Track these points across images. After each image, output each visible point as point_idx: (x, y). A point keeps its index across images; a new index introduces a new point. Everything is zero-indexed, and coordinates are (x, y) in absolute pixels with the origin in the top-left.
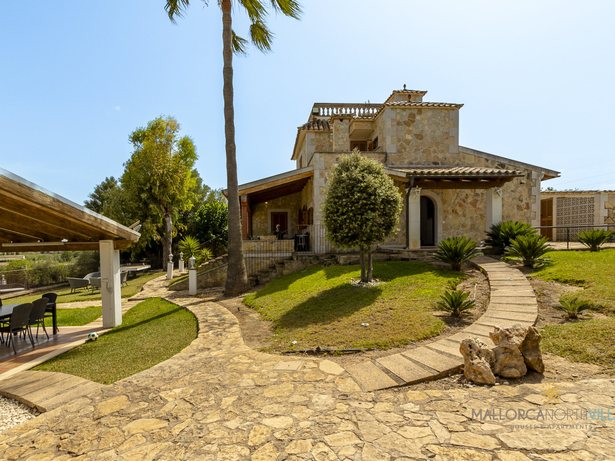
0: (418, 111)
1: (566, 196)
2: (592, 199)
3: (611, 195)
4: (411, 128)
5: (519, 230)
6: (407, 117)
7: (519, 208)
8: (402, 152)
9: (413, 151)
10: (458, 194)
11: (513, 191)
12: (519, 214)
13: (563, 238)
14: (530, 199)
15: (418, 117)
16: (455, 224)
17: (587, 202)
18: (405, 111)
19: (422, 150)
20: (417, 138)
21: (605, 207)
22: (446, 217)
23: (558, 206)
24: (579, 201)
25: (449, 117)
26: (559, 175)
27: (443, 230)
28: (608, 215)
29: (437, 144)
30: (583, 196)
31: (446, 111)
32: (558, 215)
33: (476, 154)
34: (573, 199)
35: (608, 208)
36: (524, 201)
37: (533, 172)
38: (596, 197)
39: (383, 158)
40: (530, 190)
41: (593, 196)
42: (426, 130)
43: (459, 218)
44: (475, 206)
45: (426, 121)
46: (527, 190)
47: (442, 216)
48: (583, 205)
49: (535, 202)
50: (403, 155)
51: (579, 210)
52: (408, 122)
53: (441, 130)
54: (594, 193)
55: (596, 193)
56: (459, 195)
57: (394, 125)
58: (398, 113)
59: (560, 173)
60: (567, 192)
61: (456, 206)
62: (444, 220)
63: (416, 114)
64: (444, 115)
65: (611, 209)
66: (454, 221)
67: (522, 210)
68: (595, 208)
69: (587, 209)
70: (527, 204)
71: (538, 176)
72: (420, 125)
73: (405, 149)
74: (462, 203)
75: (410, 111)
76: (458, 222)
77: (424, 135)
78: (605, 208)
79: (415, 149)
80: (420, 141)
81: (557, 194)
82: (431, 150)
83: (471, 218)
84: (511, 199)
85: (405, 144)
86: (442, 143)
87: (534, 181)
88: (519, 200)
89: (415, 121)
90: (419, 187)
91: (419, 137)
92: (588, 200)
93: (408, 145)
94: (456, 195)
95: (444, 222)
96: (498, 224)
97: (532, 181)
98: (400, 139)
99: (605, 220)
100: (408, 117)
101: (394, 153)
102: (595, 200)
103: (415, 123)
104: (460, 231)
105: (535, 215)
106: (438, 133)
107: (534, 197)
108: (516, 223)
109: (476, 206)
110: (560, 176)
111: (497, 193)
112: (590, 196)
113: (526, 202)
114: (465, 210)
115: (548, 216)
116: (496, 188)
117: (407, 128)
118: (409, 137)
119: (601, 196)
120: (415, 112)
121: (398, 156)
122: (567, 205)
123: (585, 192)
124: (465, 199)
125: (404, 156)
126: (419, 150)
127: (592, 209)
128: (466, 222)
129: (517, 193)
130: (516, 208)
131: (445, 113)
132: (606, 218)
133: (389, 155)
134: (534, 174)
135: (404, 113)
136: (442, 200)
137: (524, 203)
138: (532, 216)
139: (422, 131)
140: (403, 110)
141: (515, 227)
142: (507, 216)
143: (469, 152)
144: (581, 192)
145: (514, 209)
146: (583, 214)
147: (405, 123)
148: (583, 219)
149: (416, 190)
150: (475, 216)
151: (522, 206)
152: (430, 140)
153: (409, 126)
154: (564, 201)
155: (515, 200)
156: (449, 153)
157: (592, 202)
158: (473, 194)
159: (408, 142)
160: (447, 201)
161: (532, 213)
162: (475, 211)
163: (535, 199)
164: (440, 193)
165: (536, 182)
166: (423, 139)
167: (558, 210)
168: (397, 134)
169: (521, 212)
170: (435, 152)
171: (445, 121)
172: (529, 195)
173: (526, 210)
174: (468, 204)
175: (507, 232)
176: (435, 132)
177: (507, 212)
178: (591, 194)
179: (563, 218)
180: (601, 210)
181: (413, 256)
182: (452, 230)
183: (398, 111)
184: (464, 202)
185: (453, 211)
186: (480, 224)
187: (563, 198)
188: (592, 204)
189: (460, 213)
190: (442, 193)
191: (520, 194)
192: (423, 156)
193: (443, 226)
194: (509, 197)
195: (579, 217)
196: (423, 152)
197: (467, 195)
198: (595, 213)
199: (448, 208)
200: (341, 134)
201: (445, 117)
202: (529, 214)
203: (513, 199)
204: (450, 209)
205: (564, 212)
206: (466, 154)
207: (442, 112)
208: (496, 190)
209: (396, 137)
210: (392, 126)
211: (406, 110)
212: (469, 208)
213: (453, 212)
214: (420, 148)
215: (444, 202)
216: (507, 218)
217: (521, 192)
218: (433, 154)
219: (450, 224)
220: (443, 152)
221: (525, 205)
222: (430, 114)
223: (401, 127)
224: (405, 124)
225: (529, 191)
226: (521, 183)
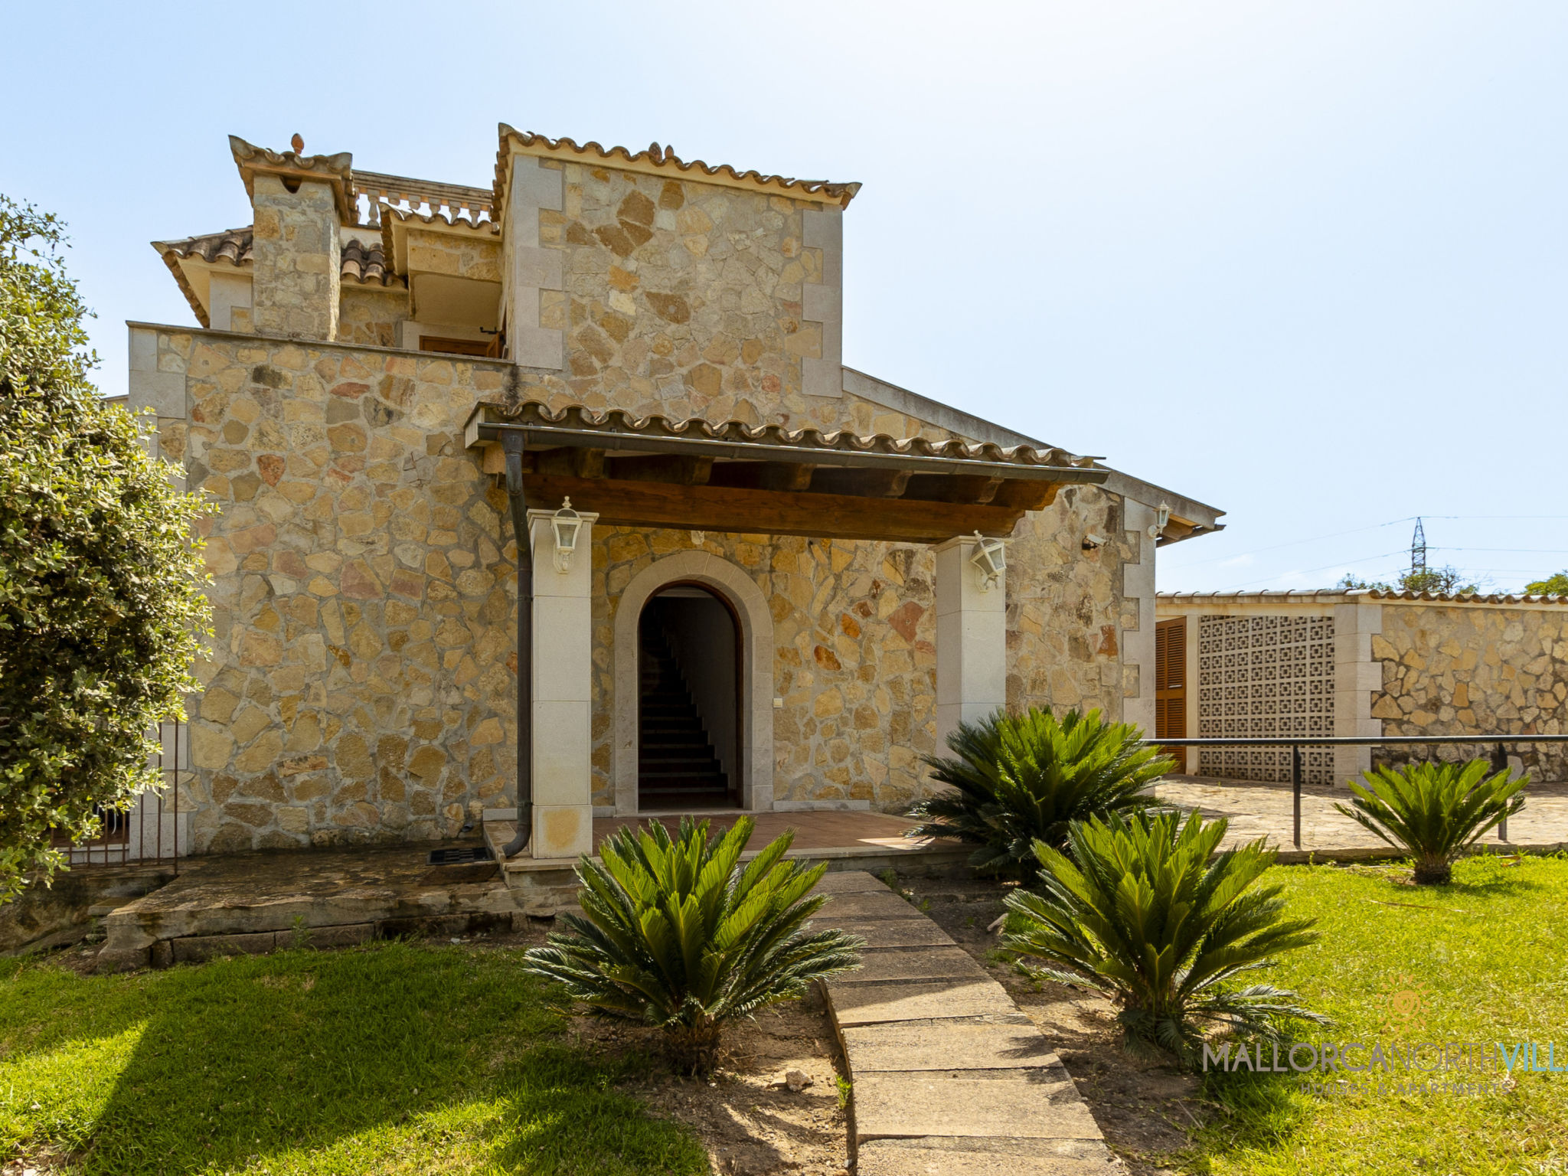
0: (666, 190)
1: (1233, 611)
2: (1325, 623)
3: (1391, 610)
4: (632, 265)
5: (1085, 761)
6: (614, 210)
7: (1079, 646)
8: (592, 370)
9: (641, 369)
10: (838, 577)
11: (1054, 577)
12: (1080, 674)
13: (1223, 766)
14: (1120, 615)
15: (665, 219)
16: (827, 711)
17: (1308, 634)
18: (606, 179)
19: (684, 371)
20: (661, 313)
21: (1373, 653)
22: (788, 677)
23: (1204, 648)
24: (1278, 630)
25: (800, 238)
26: (1219, 521)
27: (777, 736)
28: (1384, 685)
29: (752, 350)
30: (1294, 613)
31: (789, 210)
32: (1204, 679)
33: (912, 412)
34: (1258, 621)
35: (1384, 660)
36: (1098, 622)
37: (1129, 503)
38: (1341, 615)
39: (501, 389)
40: (1118, 576)
41: (1329, 613)
42: (701, 280)
43: (843, 686)
44: (908, 634)
45: (703, 242)
46: (1106, 574)
47: (770, 676)
48: (1293, 645)
49: (1135, 628)
50: (595, 383)
51: (1278, 664)
52: (620, 232)
53: (768, 291)
54: (1334, 599)
55: (1339, 599)
56: (845, 582)
57: (551, 240)
58: (575, 187)
59: (1223, 513)
60: (1234, 597)
61: (830, 632)
62: (782, 691)
63: (656, 201)
64: (778, 222)
65: (1393, 664)
66: (823, 699)
67: (1089, 657)
68: (1339, 657)
69: (1308, 661)
70: (1109, 633)
71: (1148, 521)
72: (674, 257)
73: (605, 355)
74: (858, 618)
75: (631, 187)
76: (838, 703)
77: (690, 300)
78: (1374, 660)
79: (652, 361)
80: (674, 326)
81: (1199, 605)
82: (726, 372)
83: (895, 685)
84: (1049, 611)
85: (603, 333)
86: (772, 349)
87: (1131, 538)
88: (1080, 617)
89: (649, 236)
90: (578, 506)
91: (672, 309)
92: (1309, 625)
93: (619, 340)
94: (831, 581)
95: (779, 702)
96: (988, 722)
97: (1125, 541)
98: (583, 308)
99: (1373, 706)
100: (621, 212)
101: (555, 372)
102: (1336, 627)
103: (653, 241)
104: (847, 740)
105: (1137, 680)
106: (754, 302)
107: (1131, 606)
108: (1071, 721)
109: (913, 634)
110: (1221, 527)
111: (983, 562)
112: (1316, 613)
113: (1105, 623)
114: (869, 651)
115: (1170, 683)
116: (979, 537)
117: (617, 260)
118: (622, 304)
119: (1361, 609)
120: (653, 192)
121: (573, 384)
122: (1236, 643)
123: (1299, 596)
124: (870, 603)
125: (599, 388)
126: (671, 367)
127: (1324, 660)
128: (874, 704)
129: (1071, 587)
130: (1066, 646)
131: (786, 218)
132: (1376, 696)
133: (527, 377)
134: (1133, 512)
135: (602, 192)
136: (771, 602)
137: (1095, 627)
138: (1124, 683)
139: (684, 283)
140: (595, 174)
141: (1063, 744)
142: (1034, 682)
143: (886, 398)
144: (1284, 598)
145: (1060, 651)
146: (1293, 680)
147: (606, 236)
148: (1293, 698)
149: (558, 521)
150: (907, 676)
151: (1090, 640)
152: (721, 328)
153: (624, 251)
154: (1224, 629)
155: (1063, 616)
156: (802, 395)
157: (1324, 632)
158: (901, 583)
159: (619, 327)
160: (793, 609)
161: (1125, 672)
162: (911, 654)
163: (1136, 615)
164: (762, 571)
165: (1138, 545)
166: (686, 317)
167: (1204, 663)
168: (564, 283)
169: (1086, 666)
170: (739, 383)
171: (784, 250)
172: (1115, 596)
173: (1102, 659)
174: (879, 623)
175: (1030, 769)
176: (739, 294)
177: (1032, 664)
178: (1324, 605)
179: (1223, 694)
180: (1360, 667)
181: (540, 899)
182: (814, 740)
183: (573, 175)
184: (866, 614)
185: (817, 651)
186: (930, 710)
187: (1222, 618)
188: (1324, 641)
189: (850, 663)
190: (772, 570)
191: (1080, 592)
192: (689, 395)
193: (776, 719)
194: (1042, 600)
195: (1277, 690)
196: (688, 379)
197: (876, 584)
198: (1338, 676)
199: (798, 640)
200: (290, 255)
201: (783, 232)
202: (1114, 675)
203: (1056, 609)
204: (805, 644)
205: (1223, 669)
206: (871, 408)
207: (769, 209)
208: (977, 549)
209: (562, 297)
210: (545, 241)
211: (612, 176)
212: (886, 643)
213: (819, 659)
214: (672, 359)
215: (781, 610)
216: (1033, 688)
217: (1087, 584)
218: (730, 394)
219: (804, 711)
220: (775, 386)
221: (1101, 638)
222: (718, 209)
223: (584, 250)
224: (606, 241)
225: (1113, 581)
226: (1086, 547)
